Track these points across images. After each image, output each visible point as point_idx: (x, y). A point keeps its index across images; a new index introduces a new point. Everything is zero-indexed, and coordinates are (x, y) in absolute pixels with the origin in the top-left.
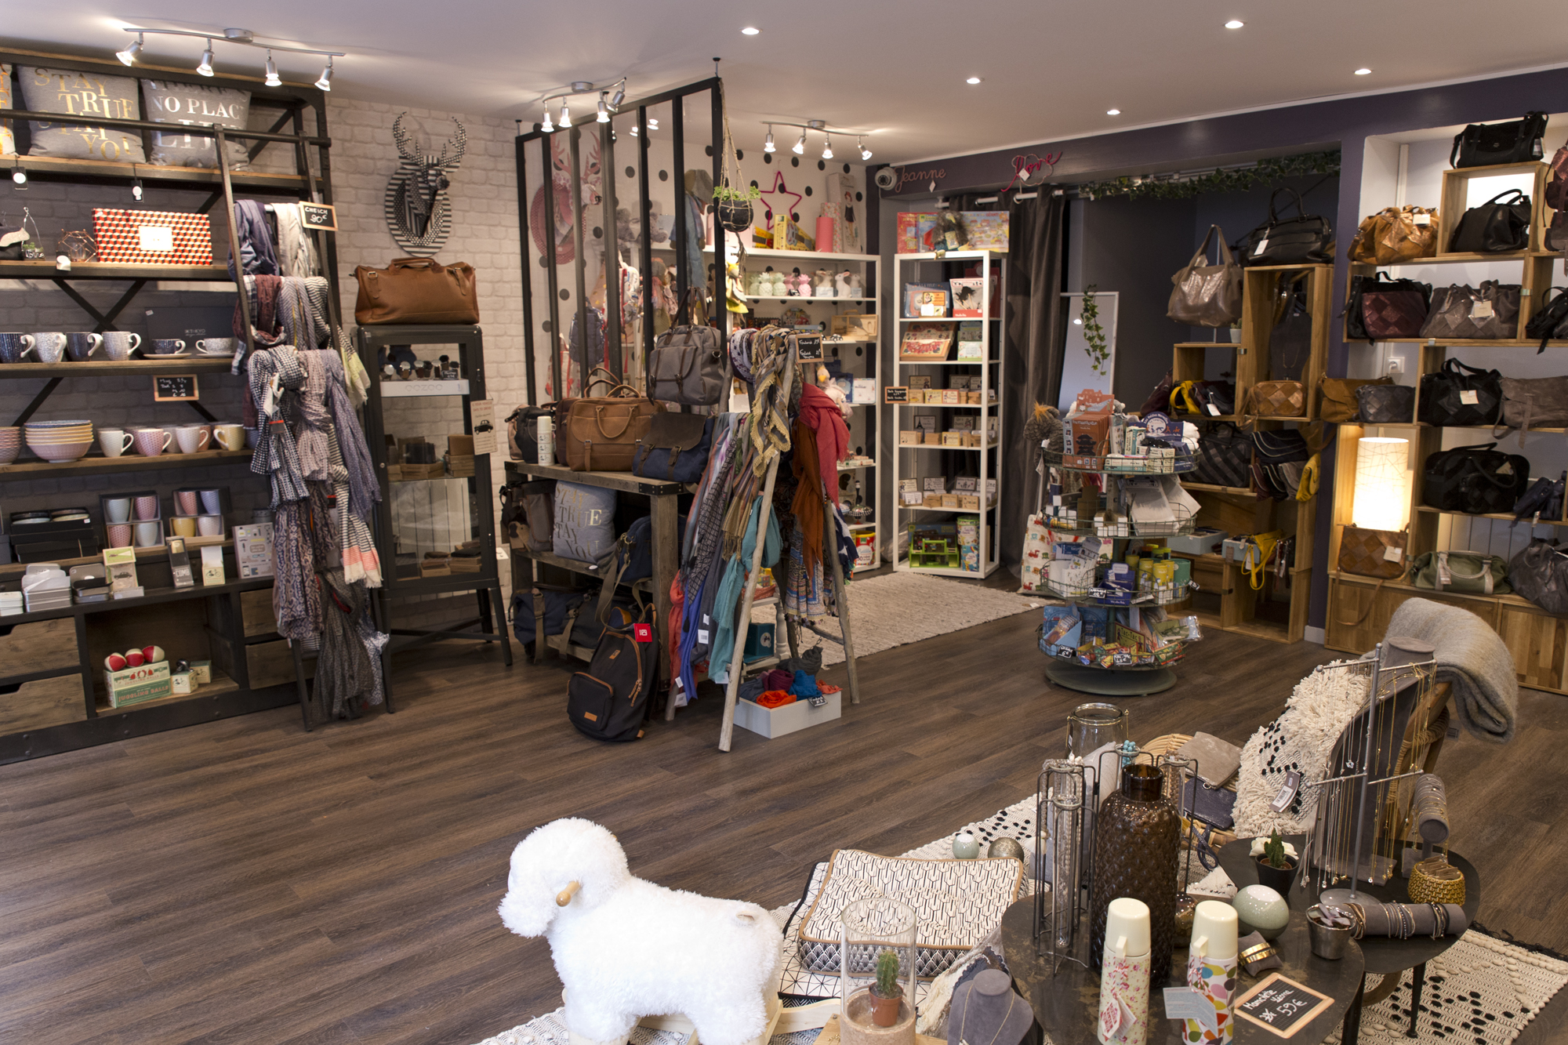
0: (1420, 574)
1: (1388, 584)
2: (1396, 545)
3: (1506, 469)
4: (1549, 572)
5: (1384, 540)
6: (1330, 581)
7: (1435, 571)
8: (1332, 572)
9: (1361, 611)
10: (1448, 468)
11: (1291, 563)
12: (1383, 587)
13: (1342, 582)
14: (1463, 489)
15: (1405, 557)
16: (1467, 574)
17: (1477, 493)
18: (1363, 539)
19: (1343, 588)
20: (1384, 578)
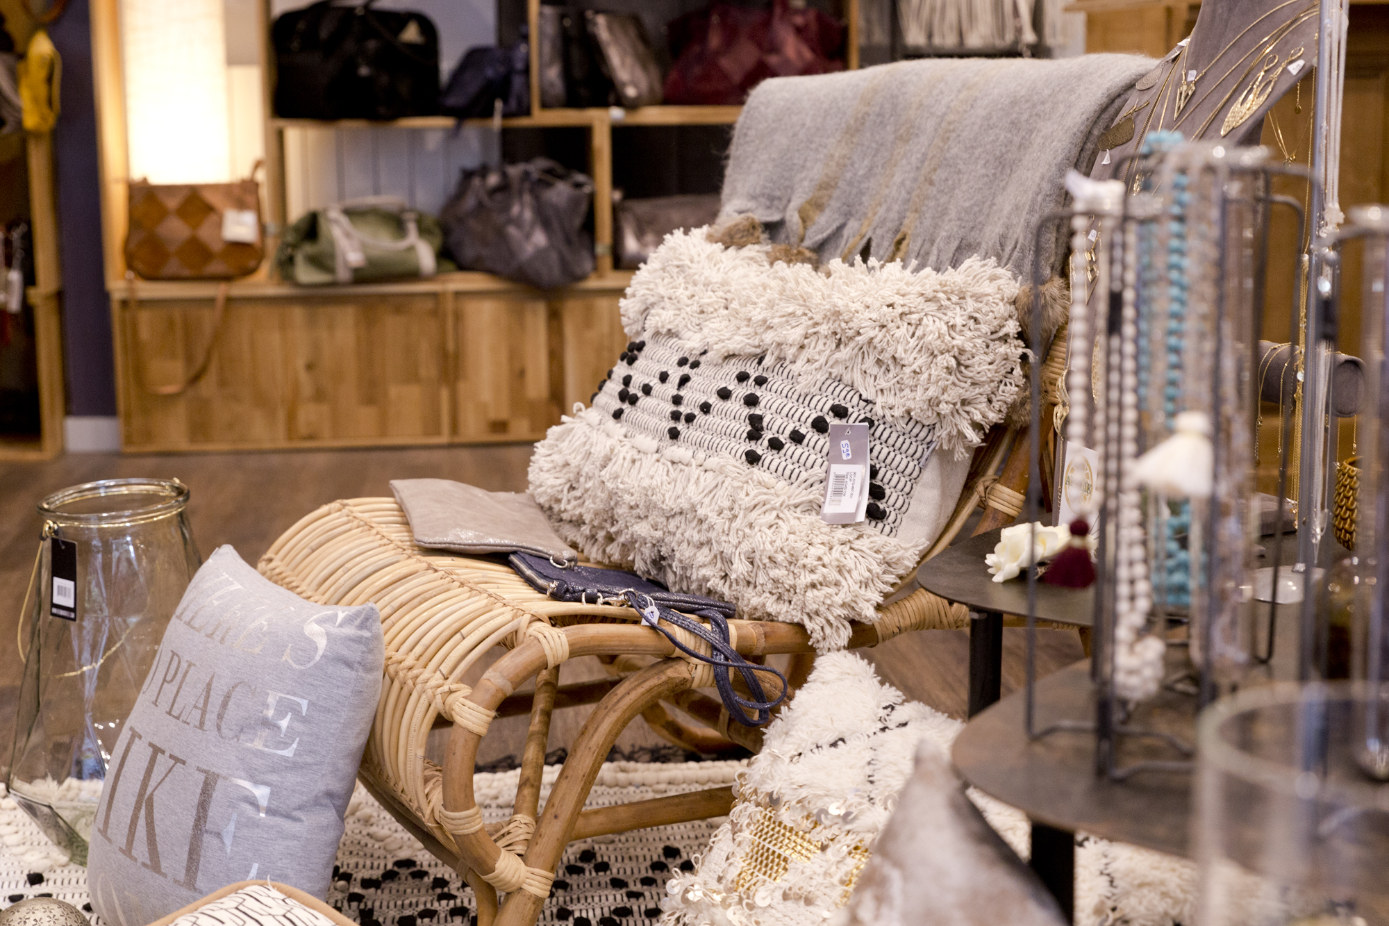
0: (299, 259)
1: (239, 289)
2: (241, 205)
3: (411, 34)
4: (528, 215)
5: (213, 199)
6: (115, 308)
7: (332, 243)
8: (118, 282)
9: (189, 359)
10: (324, 33)
11: (30, 279)
12: (230, 300)
13: (143, 303)
14: (364, 71)
15: (262, 229)
16: (385, 244)
17: (384, 80)
18: (172, 203)
19: (144, 317)
20: (227, 278)
